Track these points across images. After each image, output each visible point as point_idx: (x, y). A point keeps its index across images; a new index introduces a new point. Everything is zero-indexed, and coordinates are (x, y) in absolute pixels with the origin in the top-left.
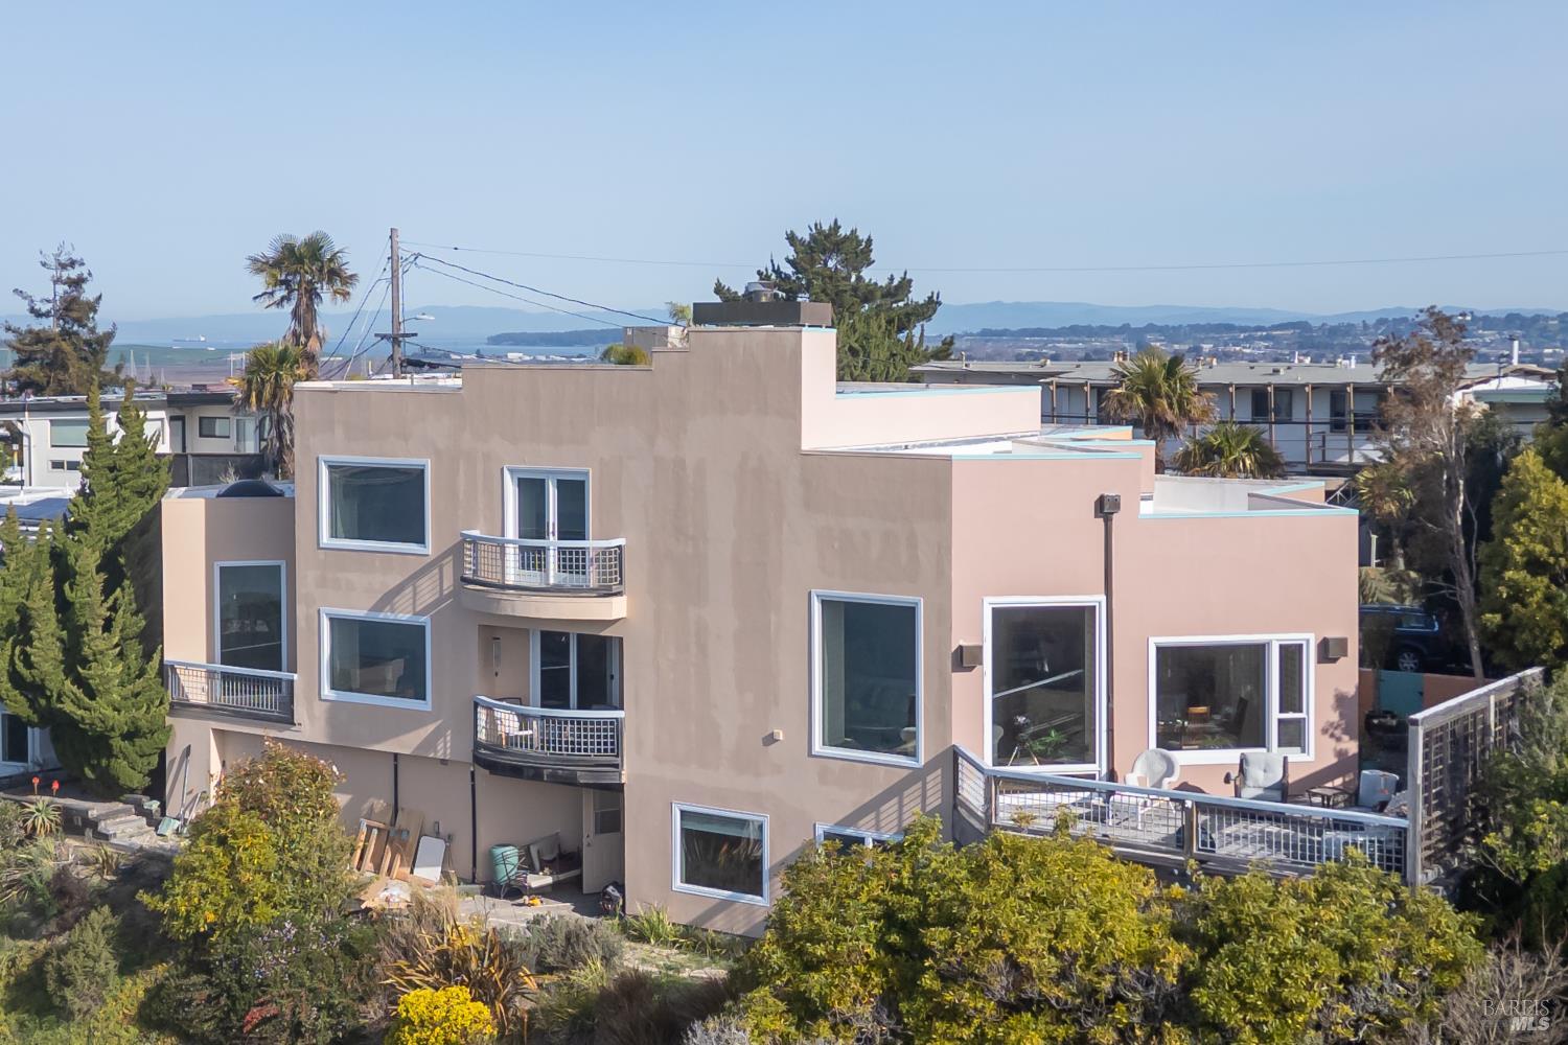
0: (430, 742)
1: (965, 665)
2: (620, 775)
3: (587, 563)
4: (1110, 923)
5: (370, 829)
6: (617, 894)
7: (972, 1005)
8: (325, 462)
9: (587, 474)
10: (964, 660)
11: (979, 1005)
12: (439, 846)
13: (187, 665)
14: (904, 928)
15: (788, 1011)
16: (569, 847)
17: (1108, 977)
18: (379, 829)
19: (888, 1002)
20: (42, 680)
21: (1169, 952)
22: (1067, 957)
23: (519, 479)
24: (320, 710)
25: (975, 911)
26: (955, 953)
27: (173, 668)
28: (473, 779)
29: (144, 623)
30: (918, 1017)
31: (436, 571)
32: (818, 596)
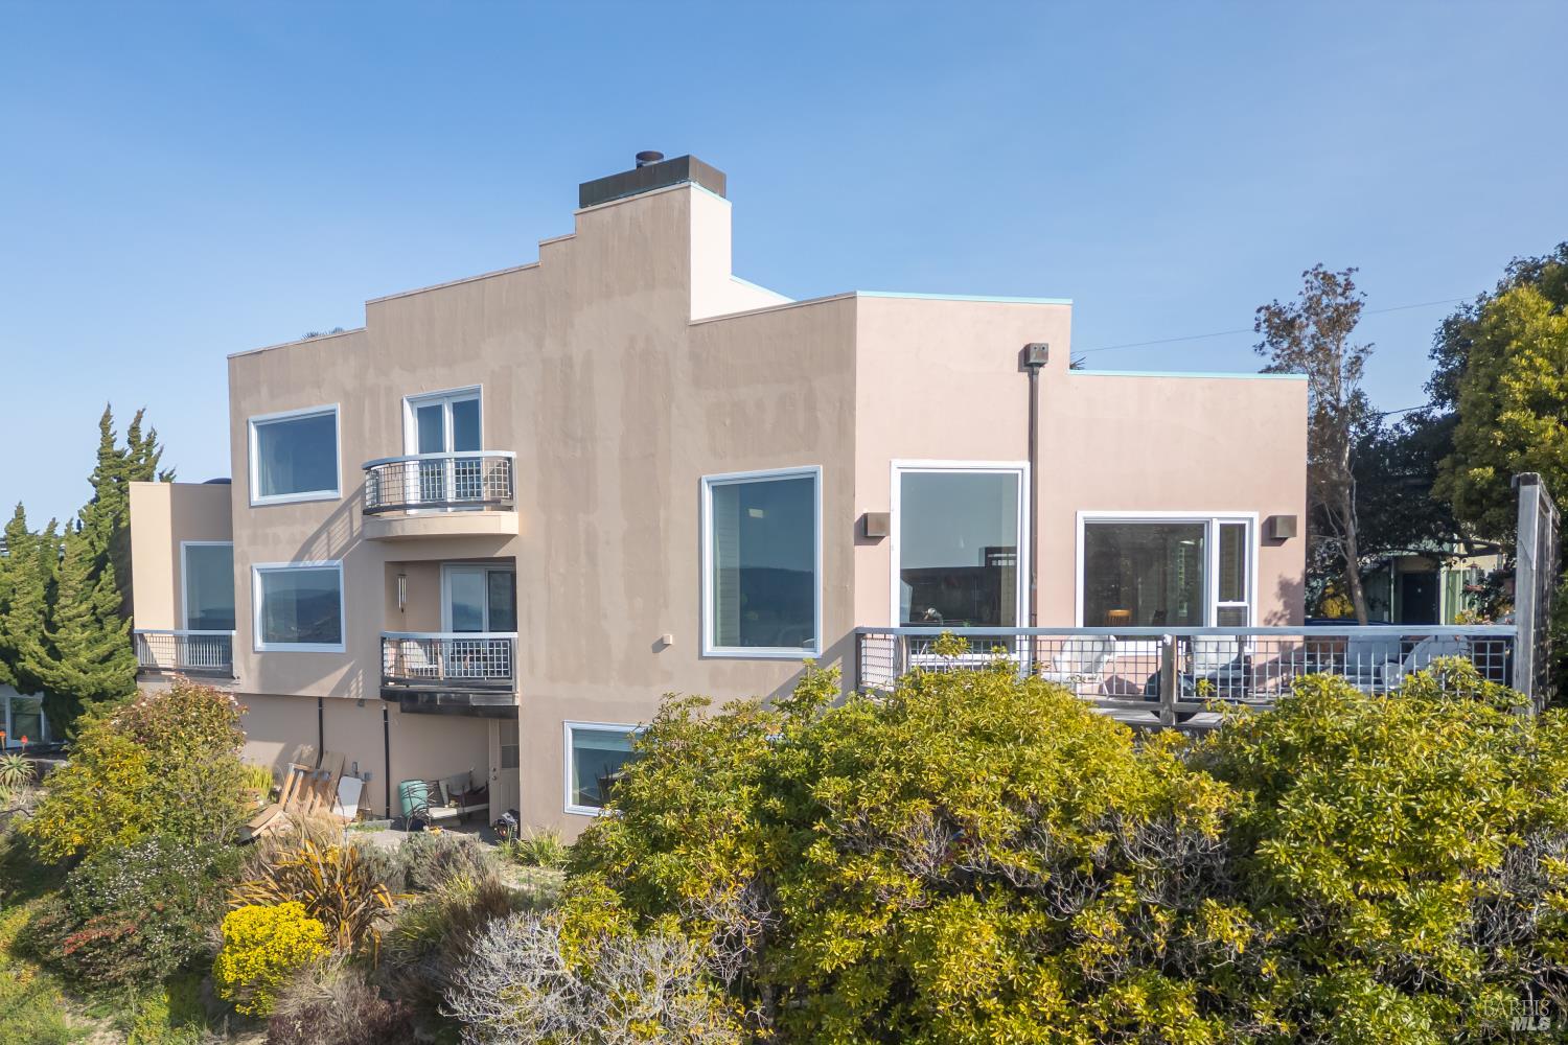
0: (345, 683)
1: (869, 534)
2: (514, 697)
3: (482, 483)
4: (1094, 761)
5: (297, 771)
6: (512, 820)
7: (884, 882)
8: (254, 423)
9: (478, 391)
10: (868, 531)
11: (896, 883)
12: (357, 784)
13: (152, 632)
14: (788, 789)
15: (625, 905)
16: (479, 784)
17: (1100, 834)
18: (305, 772)
19: (763, 886)
20: (16, 645)
21: (1203, 791)
22: (1030, 807)
23: (419, 409)
24: (254, 660)
25: (887, 751)
26: (858, 810)
27: (141, 636)
28: (386, 718)
29: (120, 599)
30: (803, 906)
31: (347, 514)
32: (708, 482)
